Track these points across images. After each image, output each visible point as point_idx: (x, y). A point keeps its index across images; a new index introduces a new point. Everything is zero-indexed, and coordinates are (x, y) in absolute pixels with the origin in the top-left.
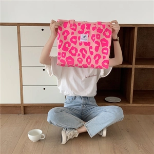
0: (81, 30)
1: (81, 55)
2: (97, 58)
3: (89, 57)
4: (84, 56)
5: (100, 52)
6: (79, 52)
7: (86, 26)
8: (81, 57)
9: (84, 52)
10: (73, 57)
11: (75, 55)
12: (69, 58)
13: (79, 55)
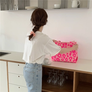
0: (63, 46)
1: (63, 57)
2: (71, 59)
3: (67, 58)
4: (64, 58)
5: (72, 56)
6: (62, 56)
7: (65, 44)
8: (63, 58)
9: (64, 56)
10: (59, 58)
11: (60, 57)
12: (58, 58)
13: (62, 57)
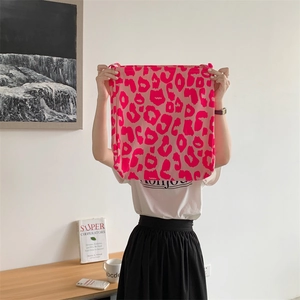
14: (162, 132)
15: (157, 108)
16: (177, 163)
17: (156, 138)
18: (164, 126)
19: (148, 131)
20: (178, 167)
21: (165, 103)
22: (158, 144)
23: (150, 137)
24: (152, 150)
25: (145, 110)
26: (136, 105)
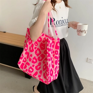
14: (39, 60)
15: (41, 50)
16: (40, 74)
17: (36, 62)
18: (41, 58)
19: (34, 58)
20: (39, 76)
21: (45, 50)
22: (36, 64)
23: (34, 60)
24: (33, 66)
25: (36, 49)
26: (34, 45)
